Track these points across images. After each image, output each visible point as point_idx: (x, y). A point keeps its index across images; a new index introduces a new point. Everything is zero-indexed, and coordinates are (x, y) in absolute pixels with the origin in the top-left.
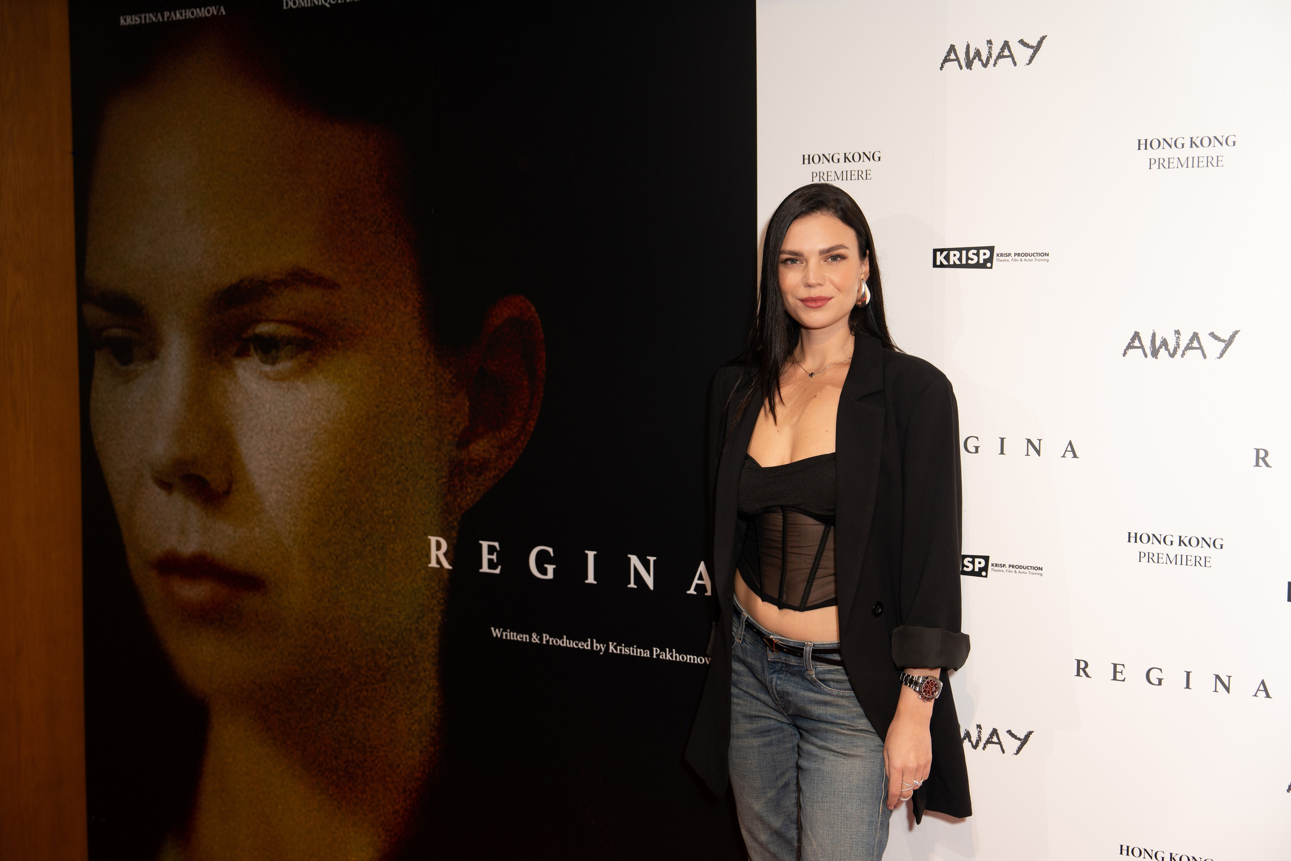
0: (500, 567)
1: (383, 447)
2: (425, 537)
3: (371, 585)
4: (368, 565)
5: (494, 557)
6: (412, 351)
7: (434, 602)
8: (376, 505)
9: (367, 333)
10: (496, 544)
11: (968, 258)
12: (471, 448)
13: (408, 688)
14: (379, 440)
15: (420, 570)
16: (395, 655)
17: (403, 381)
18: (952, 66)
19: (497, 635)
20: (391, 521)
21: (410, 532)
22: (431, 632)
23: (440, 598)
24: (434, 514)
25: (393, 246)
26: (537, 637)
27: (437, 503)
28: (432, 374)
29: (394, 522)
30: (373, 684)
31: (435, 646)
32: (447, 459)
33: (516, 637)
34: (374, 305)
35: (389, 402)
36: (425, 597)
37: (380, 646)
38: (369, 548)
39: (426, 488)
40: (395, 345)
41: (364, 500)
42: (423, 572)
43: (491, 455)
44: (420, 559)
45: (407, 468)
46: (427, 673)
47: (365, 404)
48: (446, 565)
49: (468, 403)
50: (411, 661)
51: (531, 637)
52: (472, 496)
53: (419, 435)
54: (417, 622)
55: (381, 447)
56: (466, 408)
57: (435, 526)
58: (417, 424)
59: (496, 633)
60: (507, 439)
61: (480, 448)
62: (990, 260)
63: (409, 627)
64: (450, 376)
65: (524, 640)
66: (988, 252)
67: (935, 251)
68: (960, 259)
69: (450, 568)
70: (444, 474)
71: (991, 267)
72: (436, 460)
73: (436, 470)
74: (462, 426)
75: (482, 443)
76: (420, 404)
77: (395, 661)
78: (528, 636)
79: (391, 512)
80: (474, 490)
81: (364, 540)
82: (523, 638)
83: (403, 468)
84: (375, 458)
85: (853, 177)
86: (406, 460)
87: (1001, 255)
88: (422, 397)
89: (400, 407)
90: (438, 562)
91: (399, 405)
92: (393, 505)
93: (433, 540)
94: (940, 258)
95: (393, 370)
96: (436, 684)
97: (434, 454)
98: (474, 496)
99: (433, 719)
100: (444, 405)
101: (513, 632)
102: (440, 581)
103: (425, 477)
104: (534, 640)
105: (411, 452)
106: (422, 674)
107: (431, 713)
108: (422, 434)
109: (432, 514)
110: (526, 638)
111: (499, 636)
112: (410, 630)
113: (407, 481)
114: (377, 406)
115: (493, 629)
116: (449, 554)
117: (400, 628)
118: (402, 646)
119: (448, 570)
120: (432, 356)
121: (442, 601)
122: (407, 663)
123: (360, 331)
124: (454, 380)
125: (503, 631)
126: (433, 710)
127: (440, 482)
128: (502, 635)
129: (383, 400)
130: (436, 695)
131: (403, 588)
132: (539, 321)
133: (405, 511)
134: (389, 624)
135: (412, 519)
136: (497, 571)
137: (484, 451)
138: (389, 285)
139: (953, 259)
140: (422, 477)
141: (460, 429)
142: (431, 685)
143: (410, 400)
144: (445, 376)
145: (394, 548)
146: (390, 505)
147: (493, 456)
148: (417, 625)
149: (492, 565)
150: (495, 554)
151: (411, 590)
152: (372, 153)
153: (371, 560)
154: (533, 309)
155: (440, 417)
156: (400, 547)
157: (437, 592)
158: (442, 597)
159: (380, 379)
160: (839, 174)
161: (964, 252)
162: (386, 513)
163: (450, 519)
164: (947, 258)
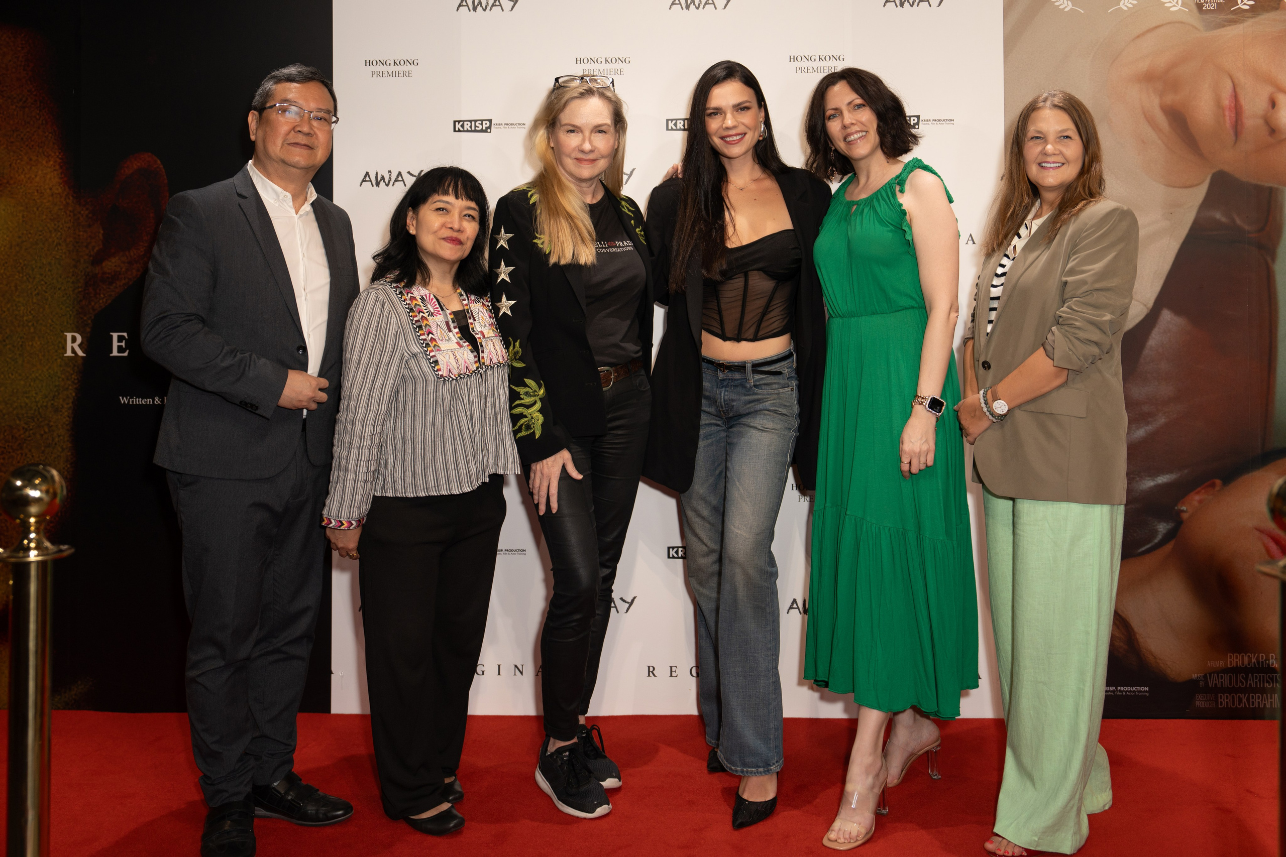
0: (128, 351)
1: (24, 268)
2: (61, 334)
3: (10, 375)
4: (8, 359)
5: (123, 344)
6: (52, 195)
7: (69, 382)
8: (17, 313)
9: (12, 182)
10: (125, 334)
11: (476, 126)
12: (104, 264)
13: (43, 452)
14: (21, 263)
15: (56, 360)
16: (31, 427)
17: (44, 217)
18: (464, 9)
19: (124, 402)
20: (30, 324)
21: (48, 331)
22: (66, 406)
23: (75, 379)
24: (70, 317)
25: (38, 117)
26: (159, 400)
27: (74, 308)
28: (70, 211)
29: (33, 325)
30: (10, 452)
31: (68, 417)
32: (83, 273)
33: (141, 402)
34: (19, 161)
35: (30, 233)
36: (60, 379)
37: (18, 422)
38: (8, 346)
39: (63, 297)
40: (37, 191)
41: (5, 309)
42: (59, 360)
43: (121, 269)
44: (56, 351)
45: (46, 283)
46: (61, 438)
47: (7, 236)
48: (81, 353)
49: (102, 232)
50: (47, 430)
51: (154, 400)
52: (104, 300)
53: (58, 257)
54: (53, 400)
55: (22, 268)
56: (101, 235)
57: (71, 324)
58: (56, 249)
59: (124, 400)
60: (135, 256)
61: (112, 264)
62: (490, 127)
63: (45, 404)
64: (87, 212)
65: (148, 403)
66: (488, 123)
67: (455, 122)
68: (471, 127)
69: (85, 355)
70: (80, 285)
71: (490, 132)
72: (73, 275)
73: (73, 283)
74: (97, 248)
75: (113, 260)
76: (59, 234)
77: (31, 432)
78: (151, 400)
79: (31, 317)
80: (106, 295)
81: (4, 341)
82: (147, 402)
83: (43, 282)
84: (17, 277)
85: (400, 75)
86: (45, 277)
87: (497, 125)
88: (61, 229)
89: (41, 237)
90: (73, 351)
91: (40, 235)
92: (32, 312)
93: (69, 336)
94: (458, 126)
95: (35, 209)
96: (70, 445)
97: (71, 270)
98: (106, 300)
99: (66, 473)
100: (81, 233)
101: (139, 398)
102: (75, 366)
103: (63, 288)
104: (157, 402)
105: (50, 271)
106: (56, 440)
107: (64, 468)
108: (61, 256)
109: (68, 316)
110: (150, 401)
111: (126, 402)
112: (46, 406)
113: (46, 292)
114: (20, 237)
115: (121, 398)
116: (84, 345)
117: (37, 406)
118: (38, 420)
119: (82, 357)
120: (71, 198)
121: (76, 381)
122: (42, 432)
123: (5, 181)
124: (90, 215)
125: (129, 399)
126: (66, 466)
127: (76, 291)
128: (129, 401)
129: (25, 232)
130: (69, 454)
131: (40, 375)
132: (164, 170)
133: (44, 315)
134: (27, 404)
135: (50, 321)
136: (126, 354)
137: (115, 266)
138: (33, 146)
139: (467, 127)
140: (59, 289)
141: (95, 251)
142: (64, 447)
143: (50, 231)
144: (82, 212)
145: (32, 345)
146: (30, 312)
147: (124, 270)
148: (52, 402)
149: (120, 349)
150: (124, 341)
151: (47, 376)
152: (19, 49)
153: (10, 356)
154: (159, 162)
155: (77, 242)
156: (39, 343)
157: (72, 374)
158: (76, 378)
159: (23, 216)
160: (390, 73)
161: (473, 123)
162: (25, 318)
163: (85, 318)
164: (463, 126)
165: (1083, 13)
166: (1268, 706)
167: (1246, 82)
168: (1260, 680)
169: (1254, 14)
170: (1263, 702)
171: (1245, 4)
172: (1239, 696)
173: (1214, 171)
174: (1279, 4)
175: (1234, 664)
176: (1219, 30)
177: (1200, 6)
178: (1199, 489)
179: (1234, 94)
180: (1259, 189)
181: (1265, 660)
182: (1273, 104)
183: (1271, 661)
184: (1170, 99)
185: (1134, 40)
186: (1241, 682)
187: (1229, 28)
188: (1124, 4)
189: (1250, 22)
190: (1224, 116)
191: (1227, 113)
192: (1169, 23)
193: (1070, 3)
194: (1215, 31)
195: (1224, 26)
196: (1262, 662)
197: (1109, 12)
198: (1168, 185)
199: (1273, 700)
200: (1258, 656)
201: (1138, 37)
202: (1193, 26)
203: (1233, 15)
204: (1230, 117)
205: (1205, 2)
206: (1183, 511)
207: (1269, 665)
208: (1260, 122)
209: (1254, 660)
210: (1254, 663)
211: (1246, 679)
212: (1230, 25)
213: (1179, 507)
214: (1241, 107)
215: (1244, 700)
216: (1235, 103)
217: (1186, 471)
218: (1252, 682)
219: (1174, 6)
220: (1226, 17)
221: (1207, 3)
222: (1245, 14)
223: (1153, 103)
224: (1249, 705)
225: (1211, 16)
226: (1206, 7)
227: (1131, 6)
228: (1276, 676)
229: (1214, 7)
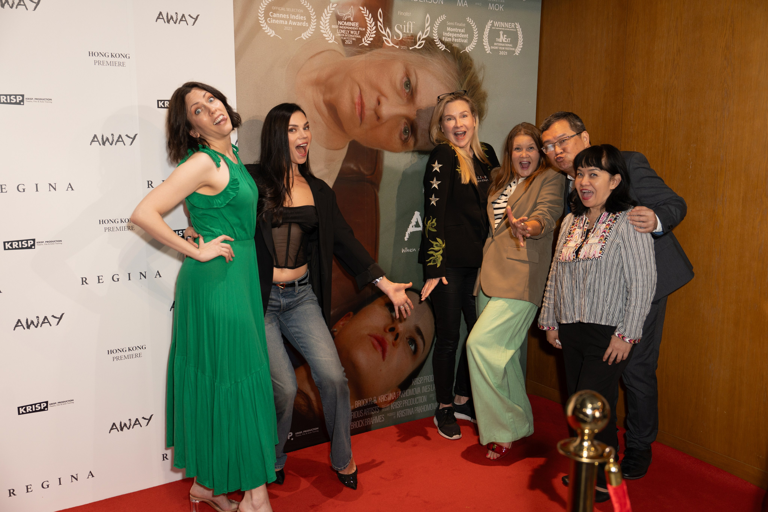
165: (281, 39)
166: (373, 423)
167: (366, 88)
168: (369, 412)
169: (370, 49)
170: (371, 422)
171: (366, 43)
172: (360, 421)
173: (350, 140)
174: (382, 44)
175: (358, 406)
176: (353, 57)
177: (343, 41)
178: (343, 318)
179: (360, 95)
180: (372, 150)
181: (372, 401)
182: (379, 102)
183: (374, 401)
184: (328, 97)
185: (309, 59)
186: (361, 414)
187: (358, 56)
188: (304, 36)
189: (369, 53)
190: (355, 108)
191: (357, 107)
192: (328, 50)
193: (273, 32)
194: (351, 57)
195: (356, 55)
196: (371, 402)
197: (296, 40)
198: (327, 148)
199: (375, 420)
200: (369, 400)
201: (312, 57)
202: (340, 54)
203: (360, 48)
204: (358, 109)
205: (346, 40)
206: (335, 331)
207: (373, 403)
208: (373, 112)
209: (367, 402)
210: (367, 403)
211: (363, 412)
212: (358, 54)
213: (333, 330)
214: (364, 103)
215: (362, 423)
216: (361, 101)
217: (336, 310)
218: (366, 413)
219: (330, 40)
220: (357, 49)
221: (347, 40)
222: (366, 48)
223: (320, 99)
224: (364, 425)
225: (350, 48)
226: (347, 43)
227: (307, 37)
228: (376, 407)
229: (351, 43)
